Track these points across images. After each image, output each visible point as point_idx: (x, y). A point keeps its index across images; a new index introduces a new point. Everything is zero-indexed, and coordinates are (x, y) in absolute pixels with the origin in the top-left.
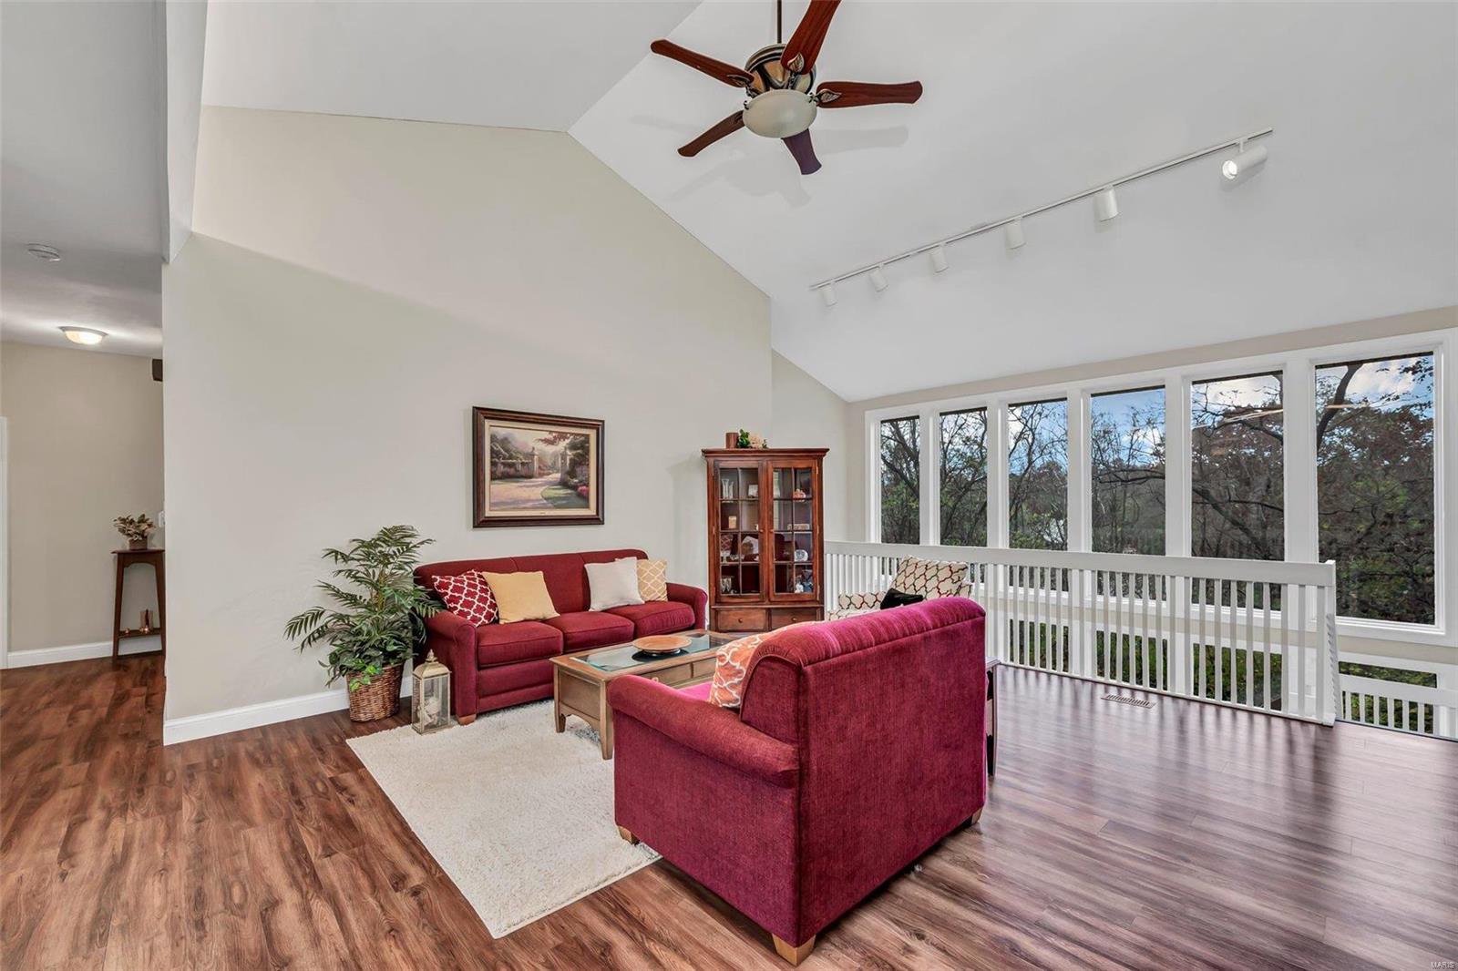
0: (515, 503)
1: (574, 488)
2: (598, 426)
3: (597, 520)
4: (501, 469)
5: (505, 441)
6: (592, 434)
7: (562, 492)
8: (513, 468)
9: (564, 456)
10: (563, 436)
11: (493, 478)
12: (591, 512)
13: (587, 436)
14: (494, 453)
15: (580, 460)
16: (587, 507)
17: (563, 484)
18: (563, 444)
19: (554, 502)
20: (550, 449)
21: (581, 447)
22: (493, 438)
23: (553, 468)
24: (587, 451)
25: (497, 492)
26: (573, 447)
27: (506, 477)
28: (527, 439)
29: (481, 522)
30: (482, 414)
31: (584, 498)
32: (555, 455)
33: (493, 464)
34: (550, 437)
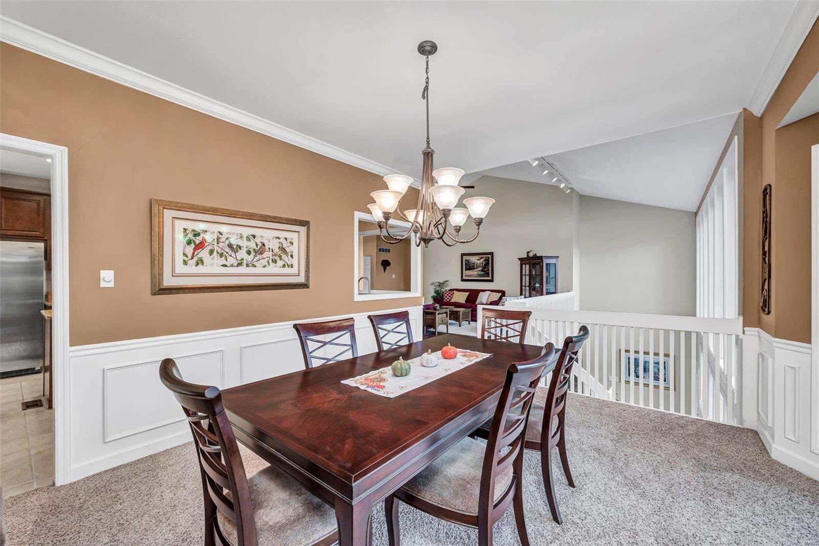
0: (470, 276)
1: (485, 271)
2: (492, 254)
3: (492, 281)
4: (467, 267)
5: (468, 260)
6: (490, 256)
7: (482, 273)
8: (470, 267)
9: (482, 263)
10: (482, 258)
11: (466, 269)
12: (490, 278)
13: (489, 257)
14: (466, 264)
15: (487, 264)
16: (489, 277)
17: (482, 271)
18: (482, 260)
19: (480, 275)
20: (479, 262)
21: (487, 260)
22: (466, 260)
23: (480, 267)
24: (489, 261)
25: (466, 273)
26: (485, 260)
27: (468, 269)
28: (474, 259)
29: (463, 280)
30: (463, 255)
31: (488, 274)
32: (480, 263)
33: (466, 266)
34: (478, 258)
